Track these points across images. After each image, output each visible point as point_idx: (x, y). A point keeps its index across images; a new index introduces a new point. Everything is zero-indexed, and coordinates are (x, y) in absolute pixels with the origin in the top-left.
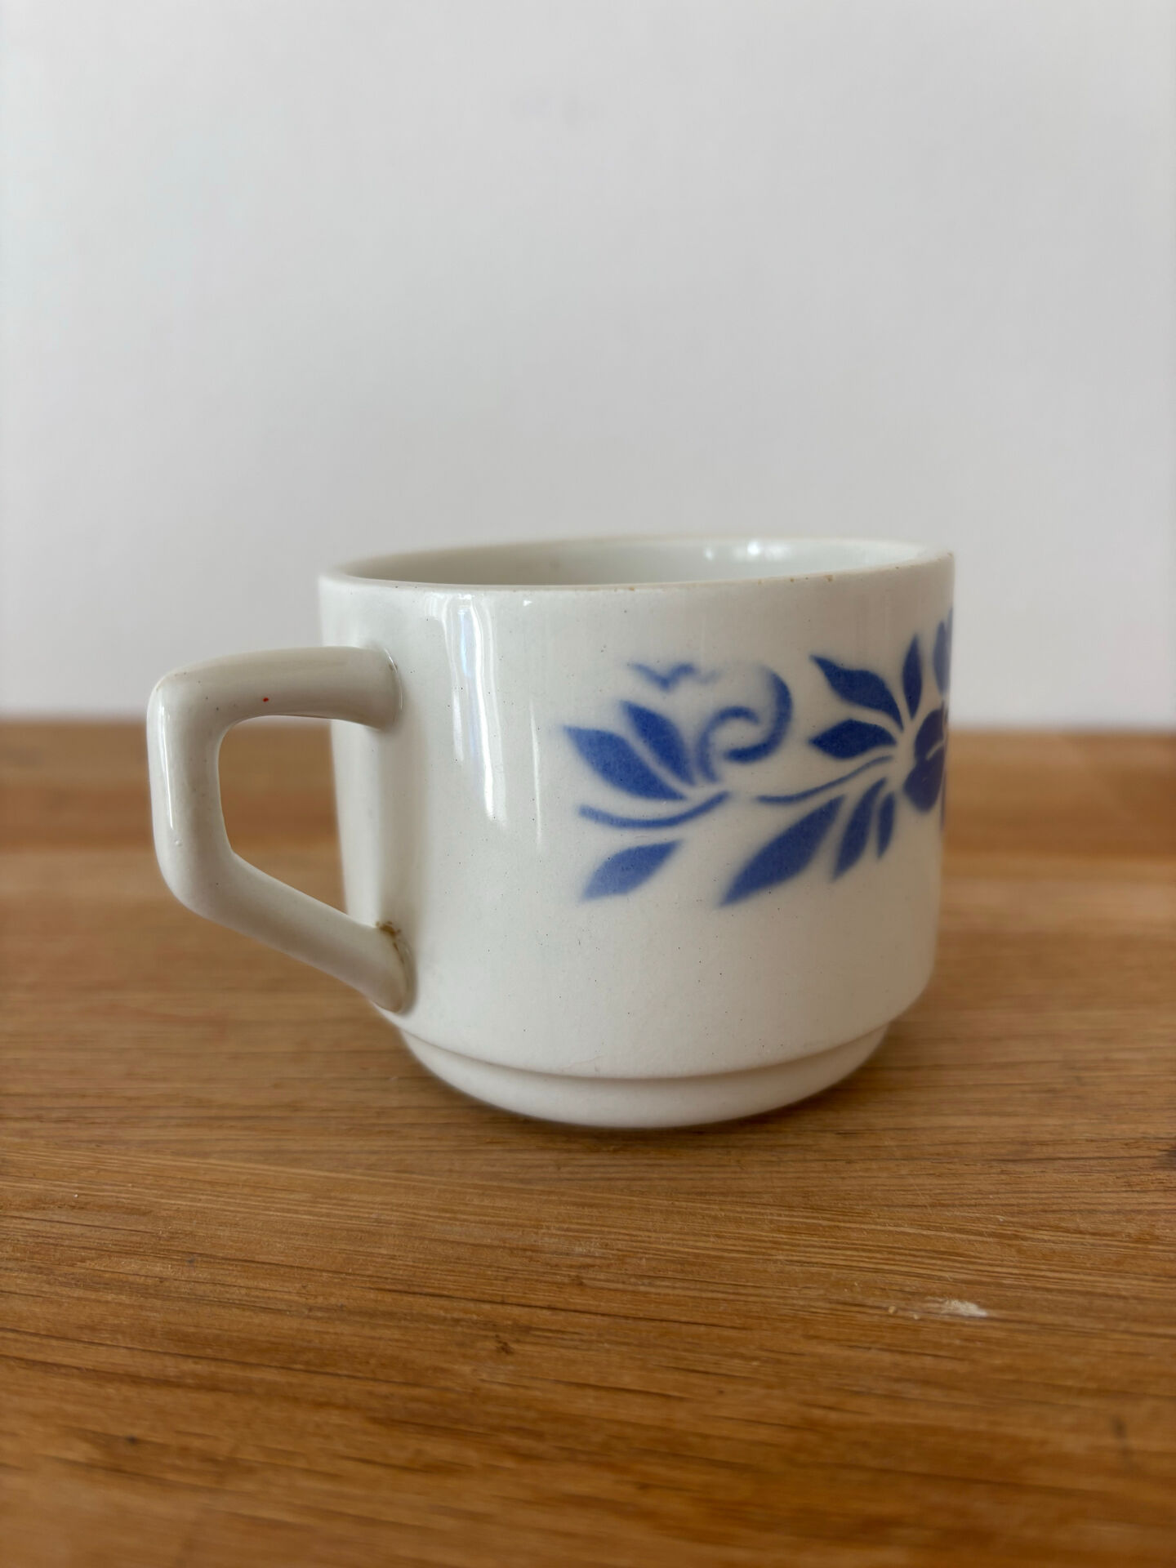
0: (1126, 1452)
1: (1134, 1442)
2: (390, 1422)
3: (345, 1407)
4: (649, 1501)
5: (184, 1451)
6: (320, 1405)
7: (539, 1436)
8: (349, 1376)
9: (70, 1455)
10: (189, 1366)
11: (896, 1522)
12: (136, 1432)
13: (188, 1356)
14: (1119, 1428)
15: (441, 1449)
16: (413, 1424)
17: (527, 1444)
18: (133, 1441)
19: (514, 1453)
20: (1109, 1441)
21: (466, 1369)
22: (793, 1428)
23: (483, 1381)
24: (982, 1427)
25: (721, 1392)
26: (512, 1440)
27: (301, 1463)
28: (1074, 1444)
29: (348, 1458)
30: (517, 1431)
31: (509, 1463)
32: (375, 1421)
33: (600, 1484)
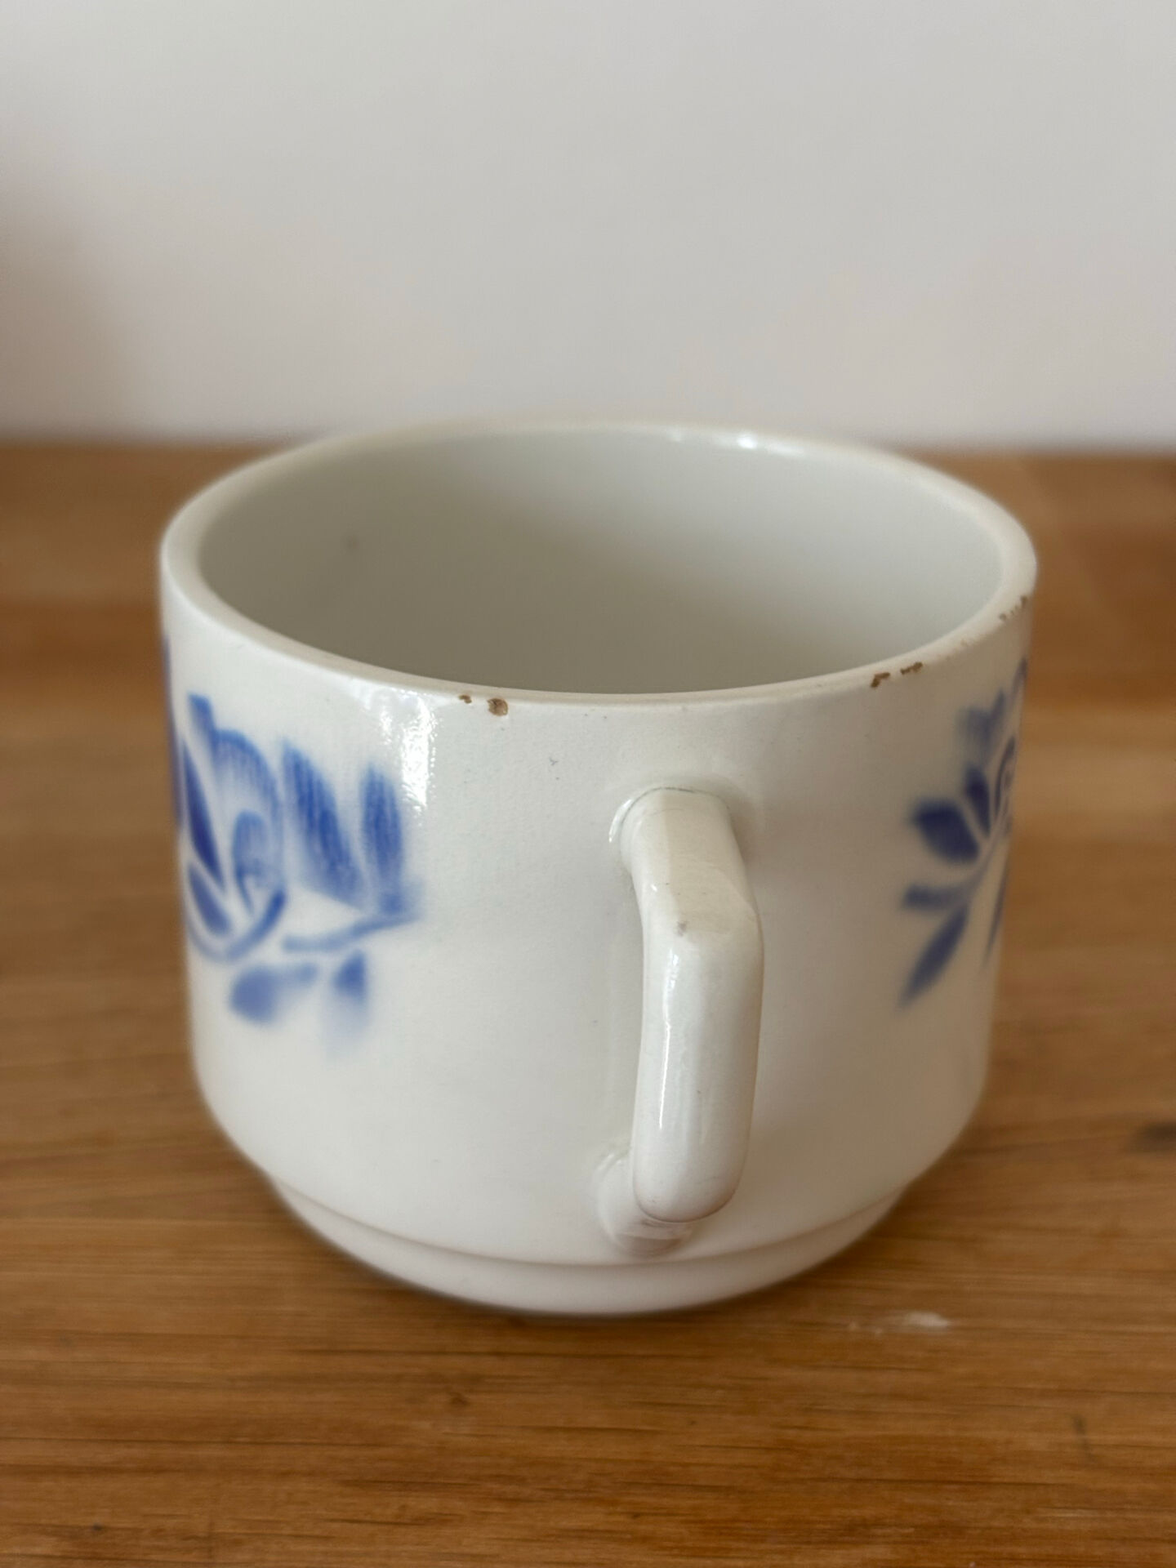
0: (1086, 1446)
1: (1094, 1437)
2: (361, 1483)
3: (311, 1474)
4: (644, 1528)
5: (158, 1532)
6: (285, 1475)
7: (522, 1481)
8: (302, 1444)
9: (38, 1550)
10: (121, 1452)
11: (878, 1523)
12: (98, 1520)
13: (117, 1441)
14: (1080, 1426)
15: (427, 1503)
16: (389, 1482)
17: (510, 1489)
18: (98, 1529)
19: (501, 1499)
20: (1071, 1437)
21: (426, 1425)
22: (768, 1450)
23: (447, 1434)
24: (951, 1433)
25: (693, 1423)
26: (495, 1487)
27: (287, 1531)
28: (1036, 1442)
29: (333, 1520)
30: (497, 1478)
31: (498, 1508)
32: (346, 1483)
33: (594, 1518)
